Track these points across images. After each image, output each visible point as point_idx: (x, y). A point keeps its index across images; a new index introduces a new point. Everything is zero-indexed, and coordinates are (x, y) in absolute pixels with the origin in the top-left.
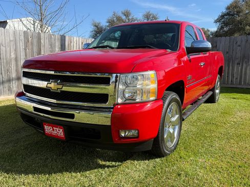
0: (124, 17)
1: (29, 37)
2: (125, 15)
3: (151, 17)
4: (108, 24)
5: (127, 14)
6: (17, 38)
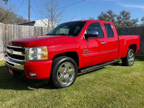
0: (108, 15)
1: (37, 29)
2: (109, 13)
3: (125, 13)
4: (98, 19)
5: (110, 12)
6: (31, 30)
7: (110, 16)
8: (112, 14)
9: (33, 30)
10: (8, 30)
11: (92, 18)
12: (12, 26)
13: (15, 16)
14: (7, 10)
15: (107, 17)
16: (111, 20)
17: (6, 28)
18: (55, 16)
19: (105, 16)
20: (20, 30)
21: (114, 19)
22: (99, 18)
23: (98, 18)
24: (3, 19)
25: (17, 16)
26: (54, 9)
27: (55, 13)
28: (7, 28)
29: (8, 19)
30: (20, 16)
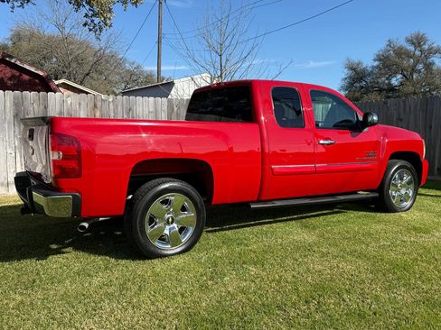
0: (411, 48)
1: (175, 107)
2: (413, 44)
5: (418, 41)
6: (159, 109)
7: (418, 53)
8: (426, 47)
9: (165, 107)
10: (101, 111)
11: (356, 61)
12: (111, 100)
13: (120, 63)
14: (97, 48)
15: (409, 55)
16: (420, 66)
17: (95, 106)
18: (229, 64)
19: (400, 53)
20: (130, 109)
21: (432, 64)
22: (379, 58)
23: (375, 60)
24: (88, 74)
25: (127, 65)
26: (227, 43)
27: (230, 55)
28: (99, 104)
29: (101, 73)
30: (133, 63)
